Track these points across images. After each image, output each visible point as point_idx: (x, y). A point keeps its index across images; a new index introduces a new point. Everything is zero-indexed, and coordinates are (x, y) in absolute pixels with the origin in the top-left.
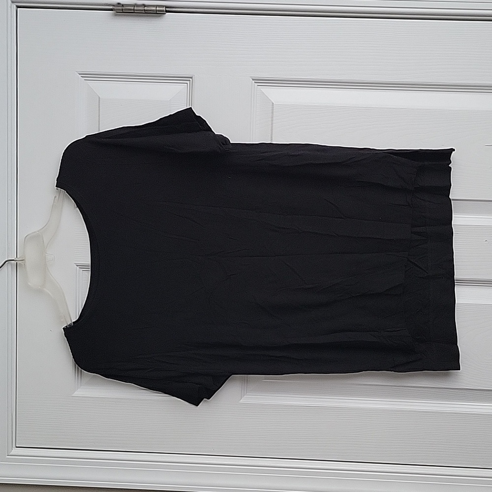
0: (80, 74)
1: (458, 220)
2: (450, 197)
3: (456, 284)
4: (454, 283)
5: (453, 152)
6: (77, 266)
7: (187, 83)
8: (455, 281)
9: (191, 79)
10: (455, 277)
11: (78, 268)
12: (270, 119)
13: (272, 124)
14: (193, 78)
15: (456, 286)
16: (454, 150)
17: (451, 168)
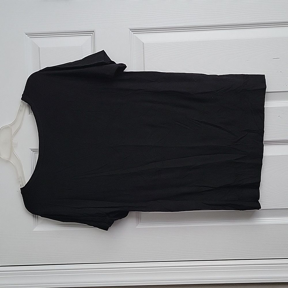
0: (26, 34)
6: (32, 150)
7: (91, 35)
9: (93, 32)
11: (32, 152)
12: (143, 53)
13: (144, 55)
14: (95, 31)
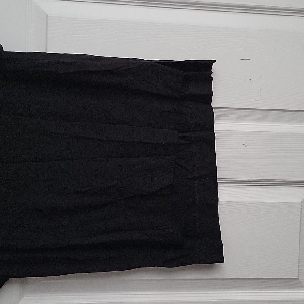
1: (219, 126)
2: (212, 105)
3: (218, 184)
4: (217, 183)
5: (214, 63)
8: (218, 182)
10: (217, 178)
15: (218, 186)
16: (215, 61)
17: (212, 77)
